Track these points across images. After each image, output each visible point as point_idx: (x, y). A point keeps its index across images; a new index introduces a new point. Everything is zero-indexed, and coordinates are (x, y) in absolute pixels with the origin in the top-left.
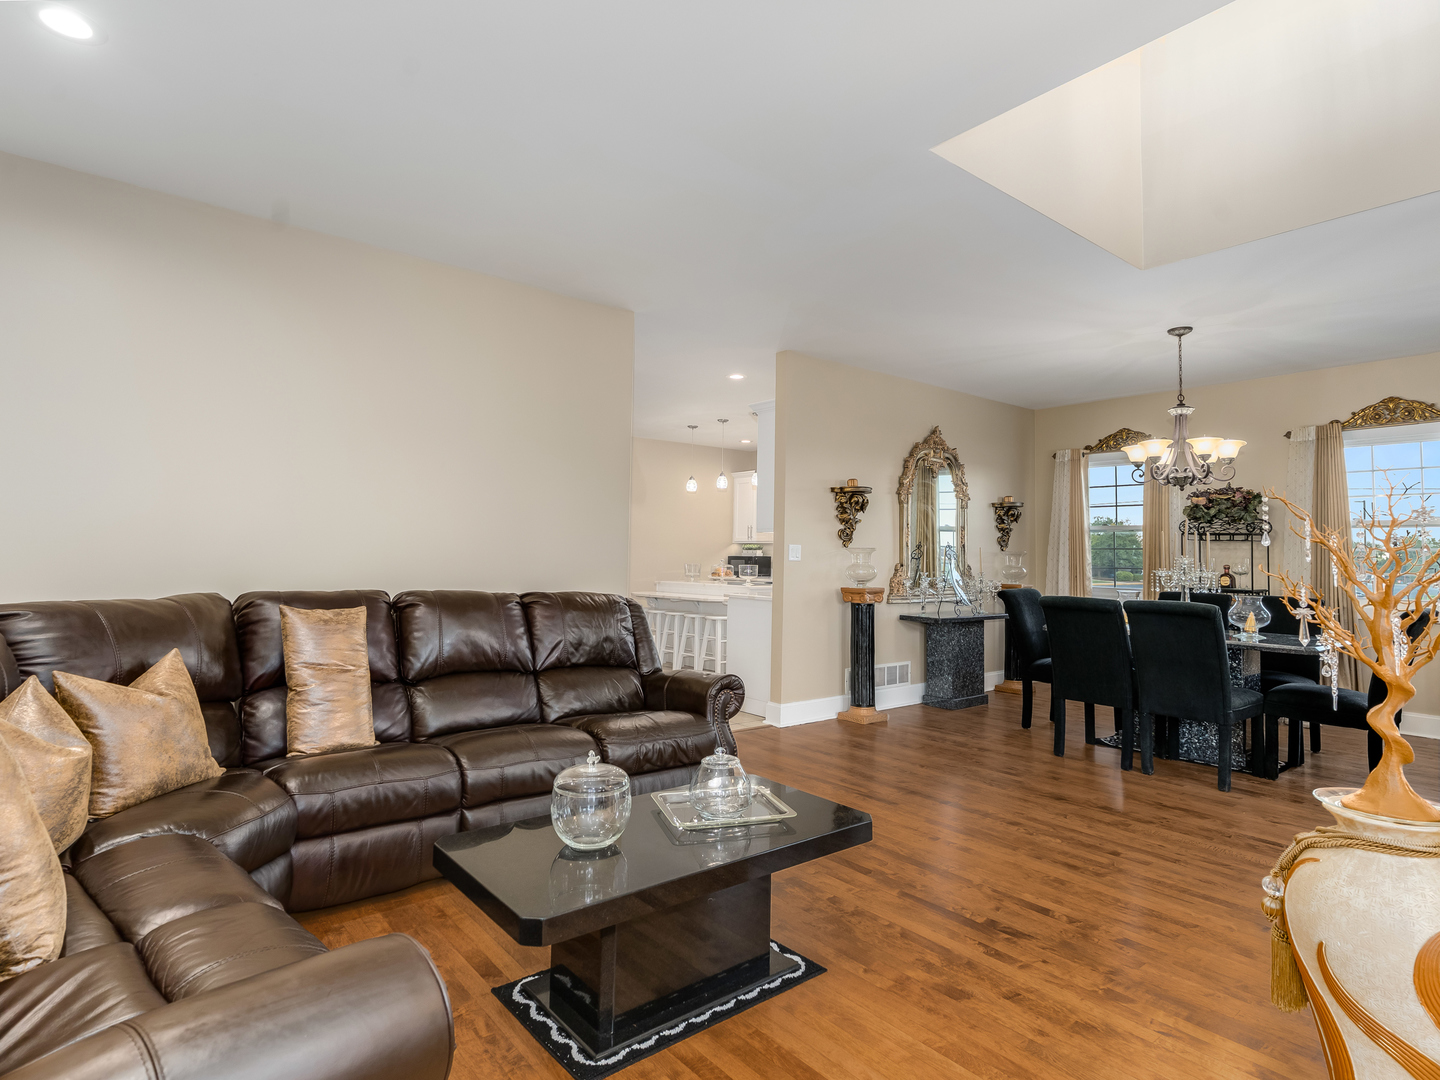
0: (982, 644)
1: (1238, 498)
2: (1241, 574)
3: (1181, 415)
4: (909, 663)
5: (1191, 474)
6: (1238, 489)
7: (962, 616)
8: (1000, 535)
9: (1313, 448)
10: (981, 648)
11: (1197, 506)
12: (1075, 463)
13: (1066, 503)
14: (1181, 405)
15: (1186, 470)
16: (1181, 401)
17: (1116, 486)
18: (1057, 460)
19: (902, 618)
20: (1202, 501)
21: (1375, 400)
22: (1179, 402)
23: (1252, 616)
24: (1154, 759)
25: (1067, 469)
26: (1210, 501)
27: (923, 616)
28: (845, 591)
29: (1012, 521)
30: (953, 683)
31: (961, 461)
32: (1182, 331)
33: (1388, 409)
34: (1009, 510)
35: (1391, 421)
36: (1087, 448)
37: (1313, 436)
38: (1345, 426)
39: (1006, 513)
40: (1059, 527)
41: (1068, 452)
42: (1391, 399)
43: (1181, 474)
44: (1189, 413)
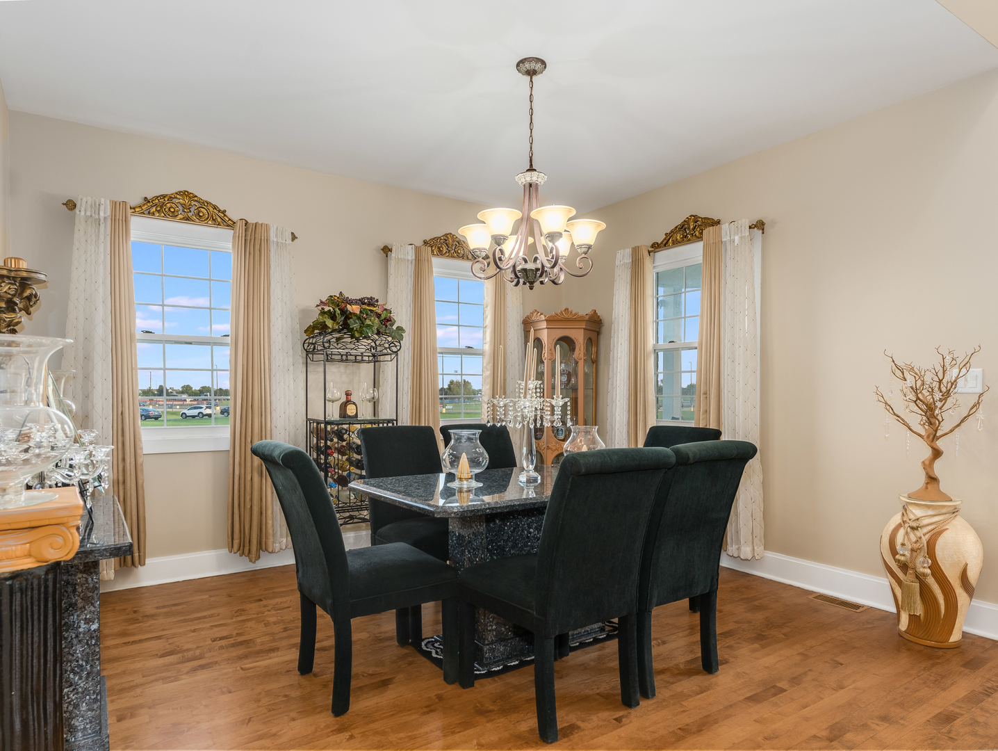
3: (531, 185)
5: (540, 266)
9: (411, 268)
12: (118, 223)
13: (104, 291)
14: (531, 169)
15: (535, 259)
16: (531, 165)
18: (81, 213)
22: (528, 167)
25: (105, 231)
32: (533, 65)
37: (411, 256)
40: (88, 331)
41: (106, 202)
43: (531, 266)
44: (540, 180)
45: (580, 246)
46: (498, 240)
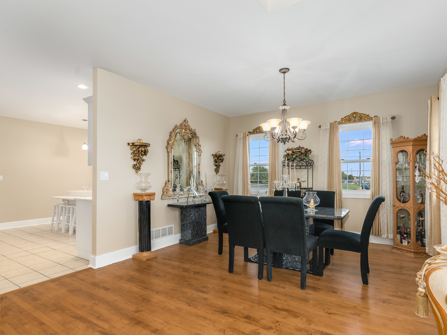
0: (206, 215)
1: (303, 151)
2: (303, 182)
3: (284, 110)
4: (173, 225)
5: (288, 137)
6: (303, 148)
7: (197, 203)
8: (216, 168)
9: (328, 131)
10: (205, 216)
11: (288, 154)
12: (244, 138)
13: (241, 155)
14: (285, 105)
15: (286, 134)
16: (284, 103)
17: (259, 148)
18: (238, 137)
19: (169, 206)
20: (290, 152)
21: (349, 113)
22: (283, 104)
23: (312, 201)
24: (273, 268)
25: (242, 140)
26: (293, 152)
27: (178, 204)
28: (135, 195)
29: (220, 162)
30: (192, 233)
31: (198, 135)
32: (285, 70)
33: (353, 117)
34: (219, 157)
35: (355, 121)
36: (249, 133)
37: (329, 127)
38: (340, 123)
39: (218, 159)
40: (239, 164)
41: (242, 134)
42: (355, 113)
43: (284, 137)
44: (287, 108)
45: (301, 130)
46: (273, 129)
